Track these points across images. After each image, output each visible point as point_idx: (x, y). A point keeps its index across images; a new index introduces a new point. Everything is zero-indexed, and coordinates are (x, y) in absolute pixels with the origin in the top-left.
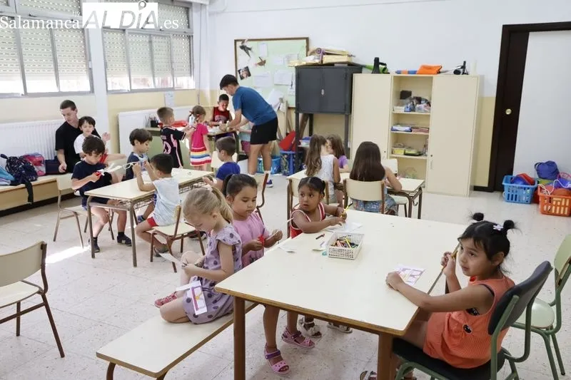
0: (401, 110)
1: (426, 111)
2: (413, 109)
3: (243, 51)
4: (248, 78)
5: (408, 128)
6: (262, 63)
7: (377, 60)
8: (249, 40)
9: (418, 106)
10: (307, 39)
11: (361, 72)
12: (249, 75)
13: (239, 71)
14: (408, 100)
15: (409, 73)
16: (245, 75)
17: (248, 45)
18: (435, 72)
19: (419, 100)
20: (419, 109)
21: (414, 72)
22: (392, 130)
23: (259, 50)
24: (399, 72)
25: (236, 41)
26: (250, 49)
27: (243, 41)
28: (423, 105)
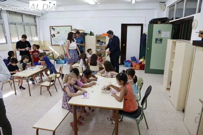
0: (98, 45)
1: (104, 45)
2: (101, 45)
3: (52, 30)
4: (55, 37)
5: (100, 50)
6: (58, 33)
7: (91, 32)
8: (54, 26)
9: (102, 44)
10: (71, 26)
11: (87, 35)
12: (55, 36)
13: (52, 35)
14: (99, 42)
15: (99, 35)
16: (53, 36)
17: (54, 28)
18: (106, 35)
19: (102, 42)
20: (103, 45)
21: (101, 35)
22: (96, 50)
23: (57, 29)
24: (97, 35)
25: (50, 27)
26: (55, 29)
27: (52, 27)
28: (104, 44)
